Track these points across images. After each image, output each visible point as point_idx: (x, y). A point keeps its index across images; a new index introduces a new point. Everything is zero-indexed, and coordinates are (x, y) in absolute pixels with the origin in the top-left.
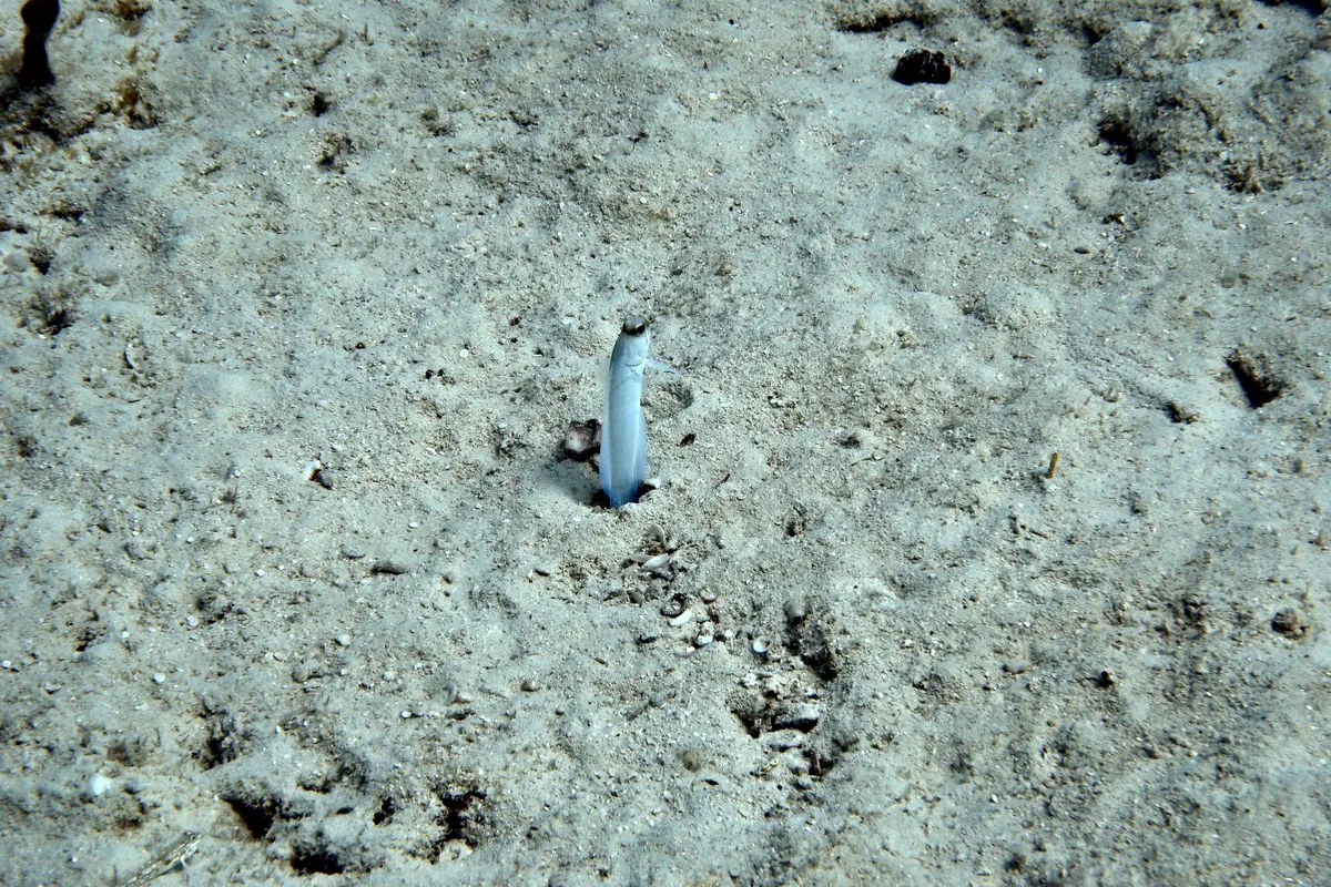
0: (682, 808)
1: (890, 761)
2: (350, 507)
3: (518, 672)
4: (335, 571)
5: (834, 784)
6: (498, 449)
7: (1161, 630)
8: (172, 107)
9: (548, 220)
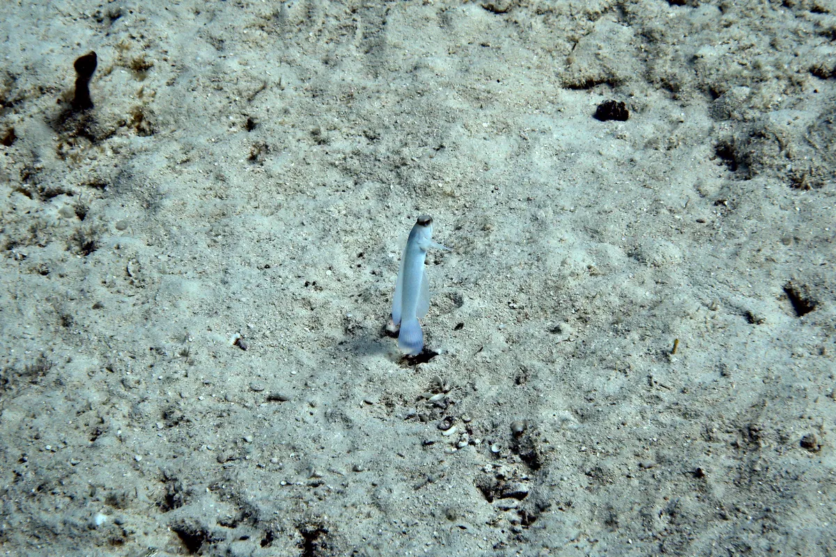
0: (444, 542)
1: (569, 517)
2: (257, 362)
3: (350, 460)
4: (246, 399)
5: (535, 530)
6: (347, 330)
7: (735, 445)
8: (163, 124)
9: (383, 196)
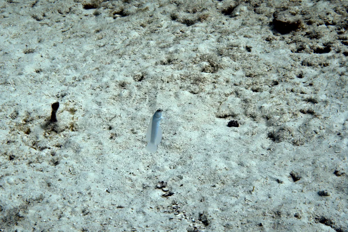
4: (110, 207)
6: (144, 188)
7: (273, 217)
8: (80, 128)
